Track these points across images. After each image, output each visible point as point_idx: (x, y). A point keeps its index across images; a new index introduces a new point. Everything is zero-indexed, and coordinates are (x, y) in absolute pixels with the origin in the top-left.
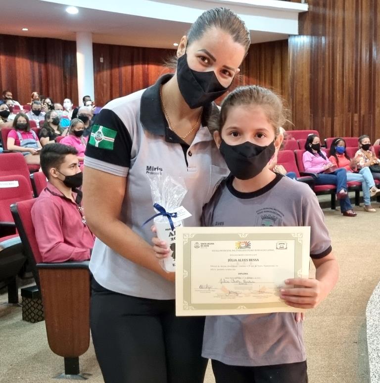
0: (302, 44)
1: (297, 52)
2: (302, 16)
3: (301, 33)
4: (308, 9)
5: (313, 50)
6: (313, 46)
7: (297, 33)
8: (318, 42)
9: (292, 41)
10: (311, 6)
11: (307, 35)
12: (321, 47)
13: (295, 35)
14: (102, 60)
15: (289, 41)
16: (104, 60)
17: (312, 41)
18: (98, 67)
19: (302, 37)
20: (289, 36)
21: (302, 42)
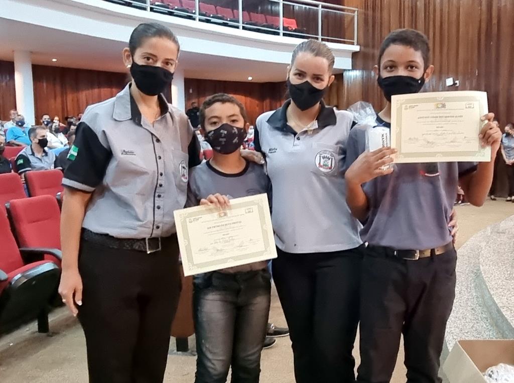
0: (355, 77)
1: (351, 83)
2: (355, 55)
3: (354, 68)
4: (360, 49)
5: (364, 81)
6: (364, 78)
7: (351, 68)
8: (368, 75)
9: (346, 74)
10: (362, 48)
11: (359, 70)
12: (371, 78)
13: (349, 70)
14: (191, 91)
15: (344, 74)
16: (193, 91)
17: (363, 75)
18: (188, 96)
19: (355, 71)
20: (345, 70)
21: (355, 75)
